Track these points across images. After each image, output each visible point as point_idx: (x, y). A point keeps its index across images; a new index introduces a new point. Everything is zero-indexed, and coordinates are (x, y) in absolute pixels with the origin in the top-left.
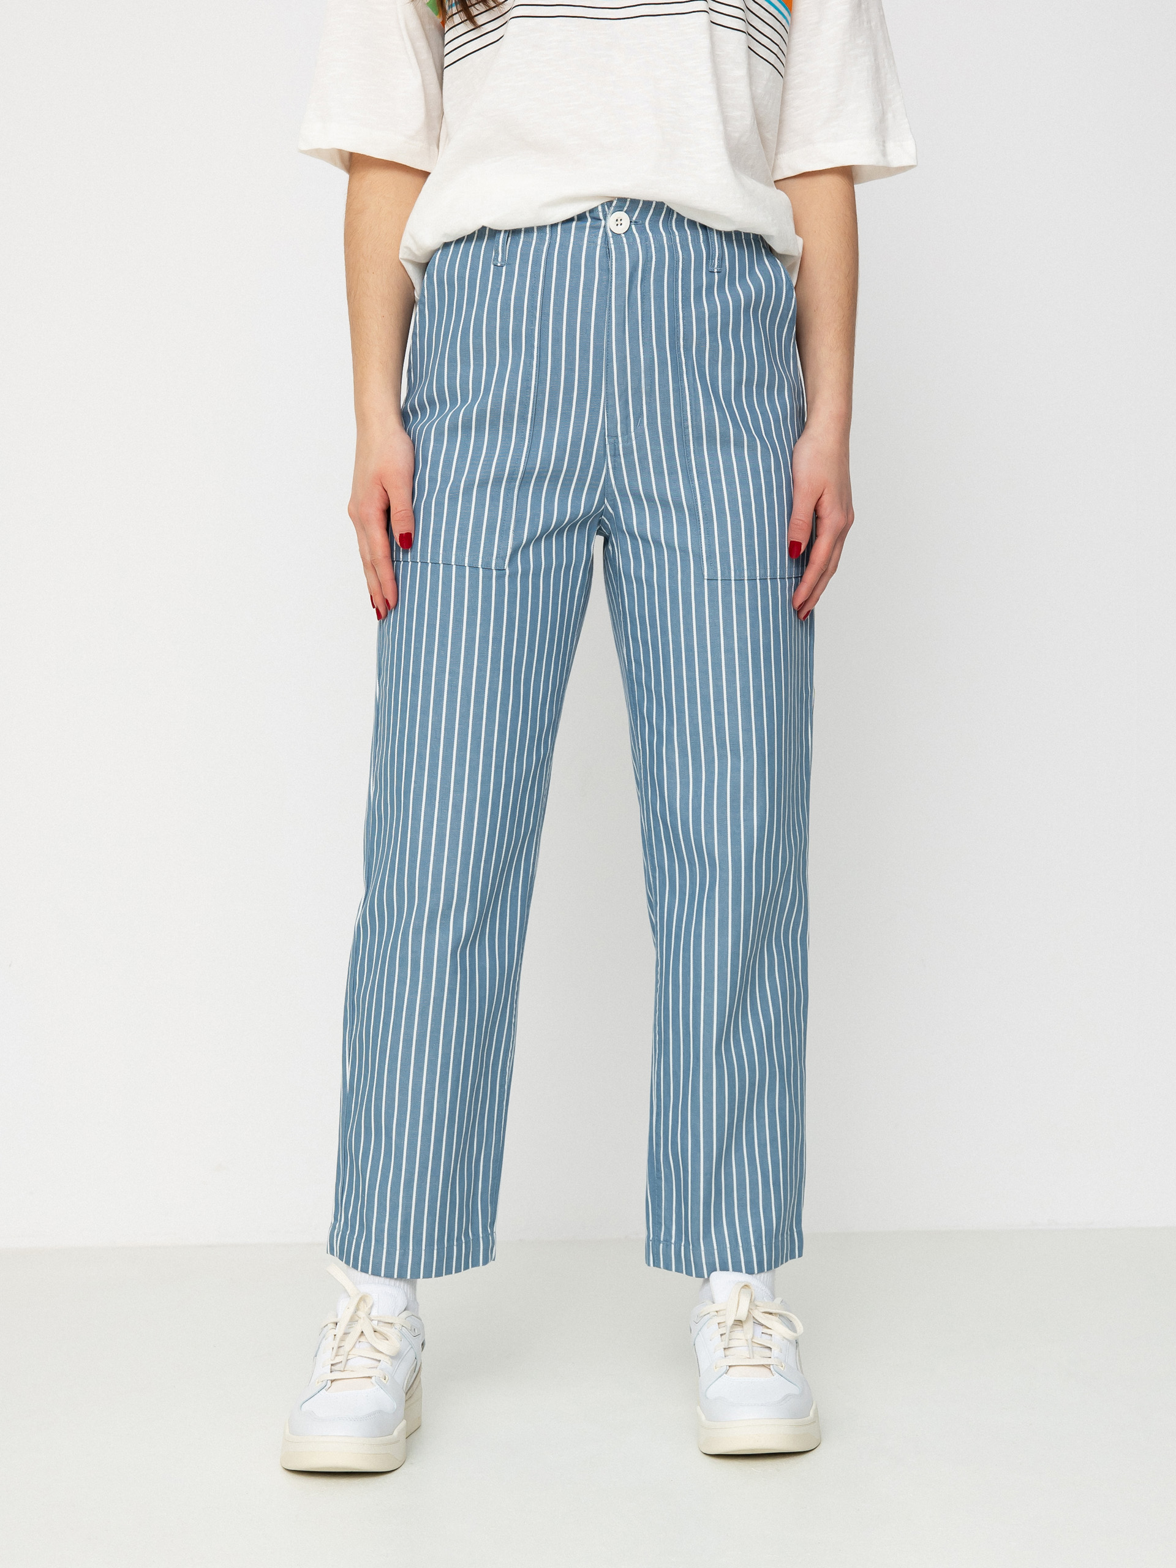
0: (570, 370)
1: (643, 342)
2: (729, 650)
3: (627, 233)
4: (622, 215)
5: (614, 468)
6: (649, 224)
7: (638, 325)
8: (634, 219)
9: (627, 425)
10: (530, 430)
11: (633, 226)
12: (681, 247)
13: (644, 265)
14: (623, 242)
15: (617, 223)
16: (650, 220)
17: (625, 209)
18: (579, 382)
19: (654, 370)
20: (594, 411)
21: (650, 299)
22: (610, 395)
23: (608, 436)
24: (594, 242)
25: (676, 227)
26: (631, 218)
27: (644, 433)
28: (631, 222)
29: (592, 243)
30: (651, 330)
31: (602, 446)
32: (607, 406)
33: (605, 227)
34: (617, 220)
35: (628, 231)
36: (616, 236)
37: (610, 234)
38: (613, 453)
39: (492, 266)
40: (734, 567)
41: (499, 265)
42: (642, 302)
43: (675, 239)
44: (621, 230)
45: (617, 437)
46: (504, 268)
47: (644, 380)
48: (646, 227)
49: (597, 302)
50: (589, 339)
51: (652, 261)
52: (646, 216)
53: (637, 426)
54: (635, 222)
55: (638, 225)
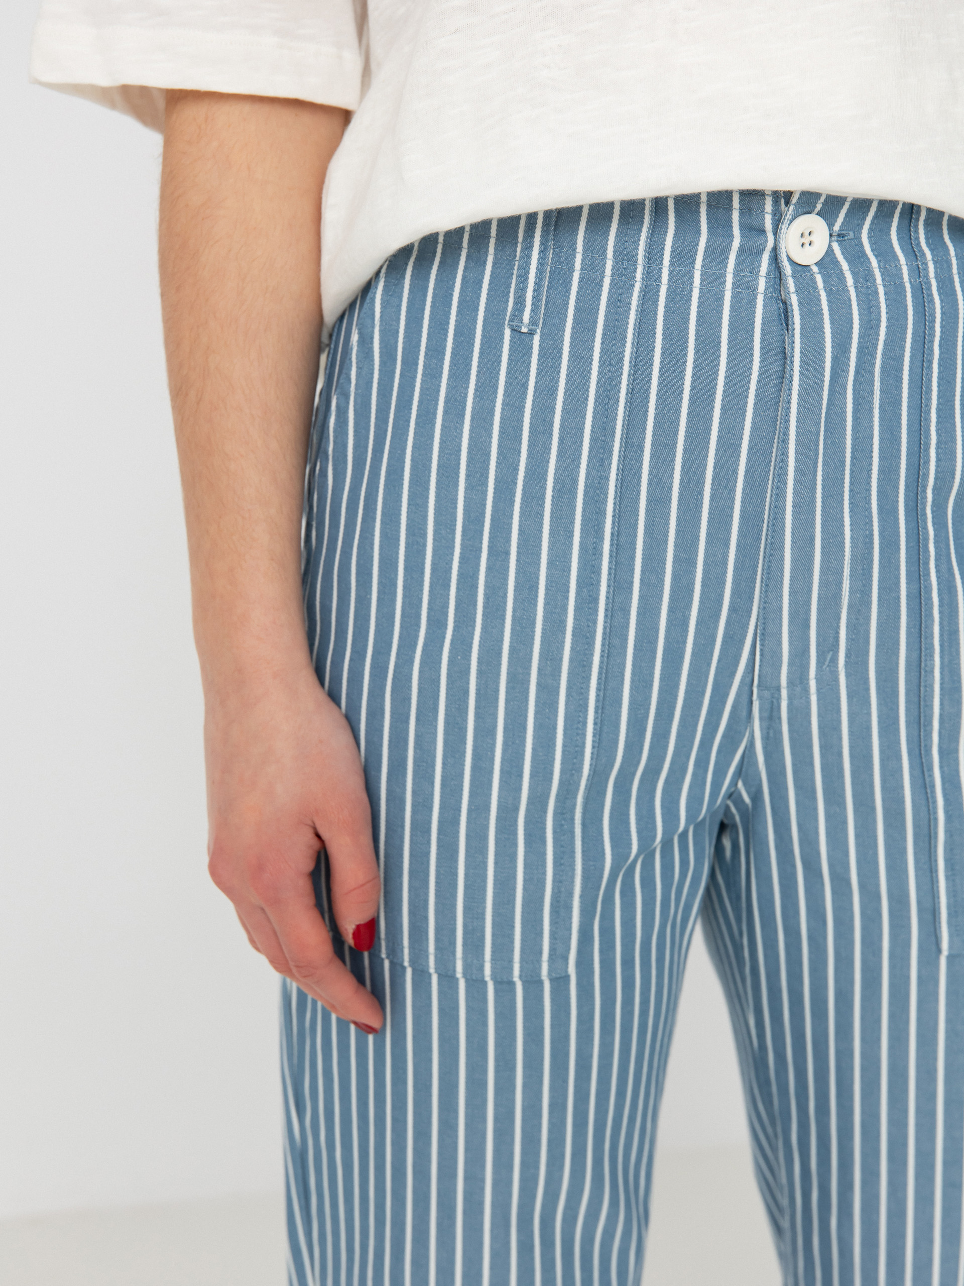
0: (685, 563)
1: (851, 503)
3: (824, 262)
4: (814, 223)
5: (766, 739)
6: (870, 237)
7: (844, 470)
8: (837, 228)
9: (801, 668)
10: (598, 689)
11: (836, 247)
12: (938, 287)
13: (862, 338)
14: (815, 288)
15: (803, 240)
16: (871, 229)
17: (819, 207)
18: (704, 585)
19: (872, 561)
20: (733, 641)
21: (871, 409)
22: (769, 616)
23: (759, 686)
24: (748, 287)
25: (927, 238)
26: (830, 225)
27: (837, 680)
28: (831, 235)
29: (744, 286)
30: (871, 478)
31: (745, 700)
32: (763, 634)
33: (775, 250)
34: (802, 235)
35: (827, 262)
36: (800, 269)
37: (788, 270)
38: (766, 715)
39: (507, 332)
41: (524, 330)
42: (855, 418)
43: (926, 269)
44: (810, 256)
45: (778, 689)
46: (537, 339)
47: (848, 582)
48: (862, 244)
49: (753, 422)
50: (732, 500)
51: (878, 326)
52: (861, 226)
53: (821, 667)
54: (839, 235)
55: (845, 240)
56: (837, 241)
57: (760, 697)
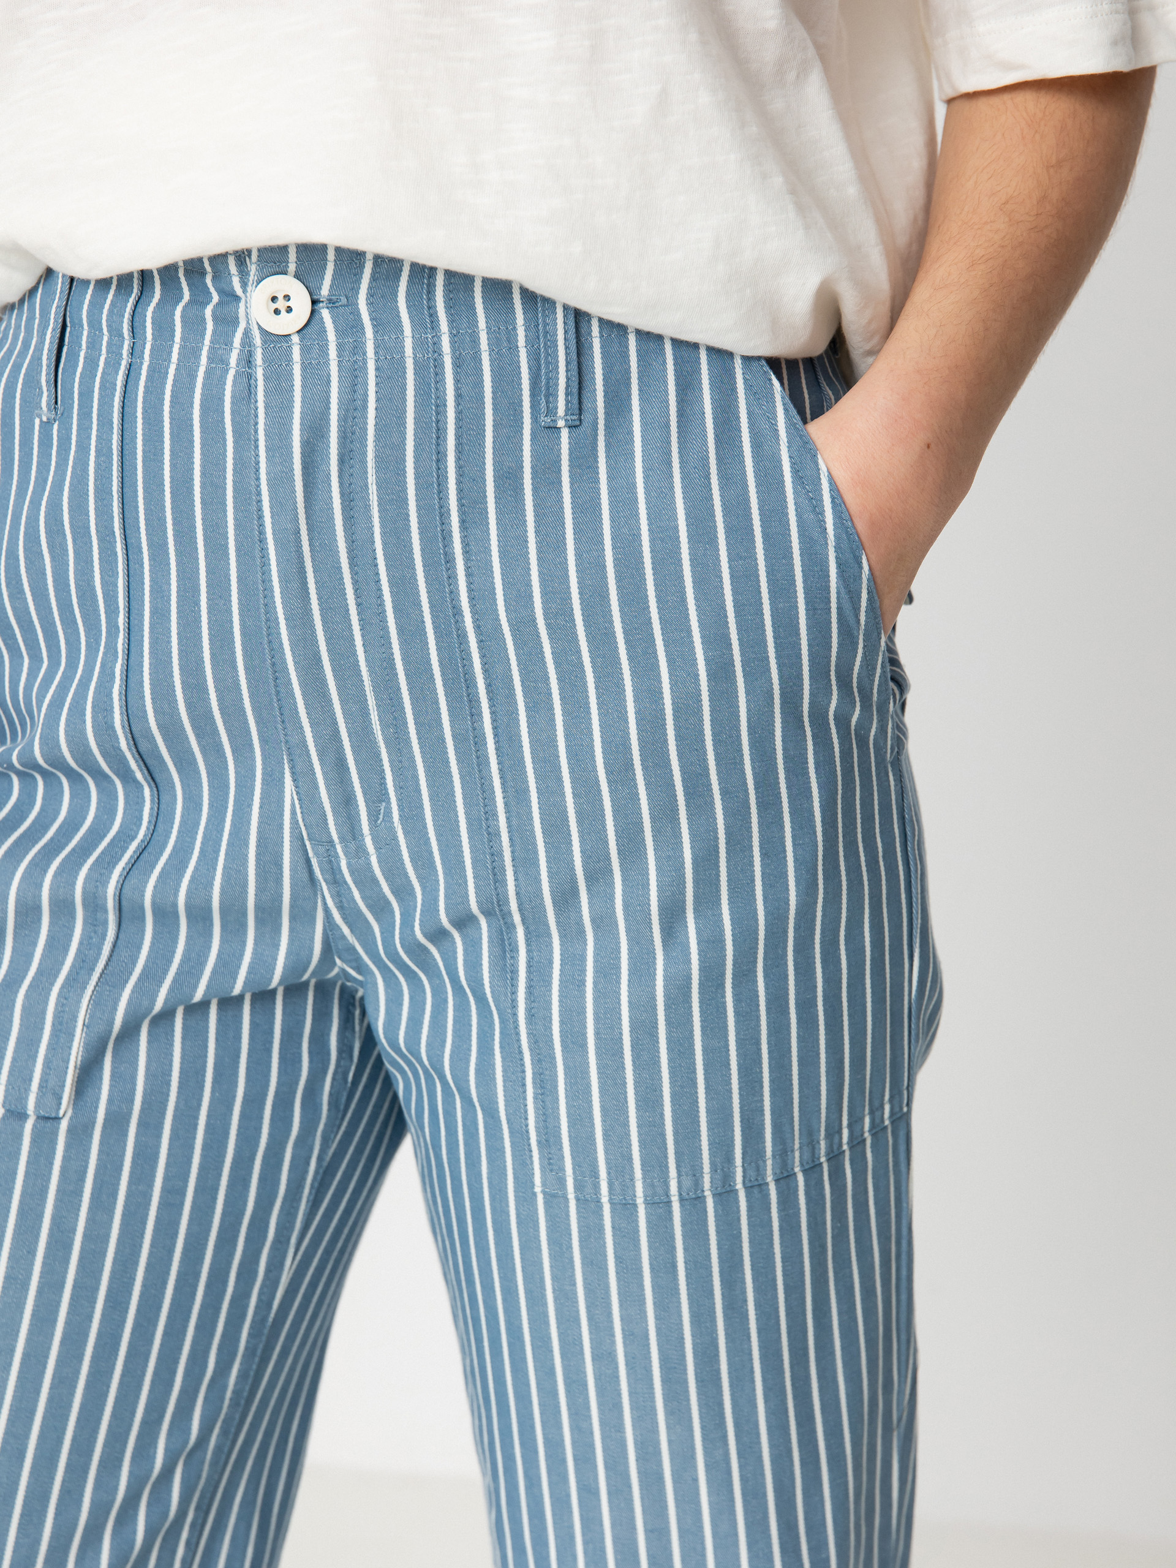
2: (604, 1357)
3: (309, 330)
4: (287, 284)
6: (368, 304)
8: (325, 291)
9: (349, 819)
11: (325, 314)
13: (343, 420)
14: (289, 361)
15: (276, 305)
16: (371, 295)
17: (292, 267)
19: (399, 689)
21: (368, 507)
22: (295, 751)
23: (309, 839)
26: (313, 289)
27: (395, 838)
28: (314, 302)
29: (218, 360)
30: (380, 590)
31: (302, 861)
32: (294, 774)
34: (272, 300)
35: (313, 332)
36: (274, 341)
37: (259, 336)
38: (328, 876)
39: (37, 422)
40: (609, 1173)
41: (45, 419)
42: (348, 517)
43: (439, 343)
44: (289, 324)
45: (331, 844)
47: (376, 713)
48: (359, 311)
49: (235, 519)
50: (229, 612)
51: (365, 407)
52: (356, 290)
53: (376, 821)
54: (330, 301)
55: (337, 307)
56: (328, 308)
57: (316, 854)
